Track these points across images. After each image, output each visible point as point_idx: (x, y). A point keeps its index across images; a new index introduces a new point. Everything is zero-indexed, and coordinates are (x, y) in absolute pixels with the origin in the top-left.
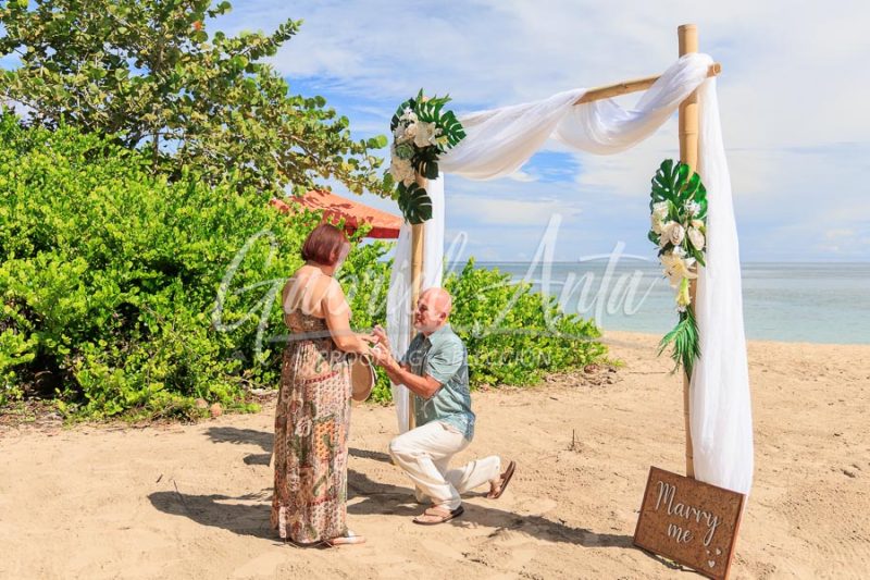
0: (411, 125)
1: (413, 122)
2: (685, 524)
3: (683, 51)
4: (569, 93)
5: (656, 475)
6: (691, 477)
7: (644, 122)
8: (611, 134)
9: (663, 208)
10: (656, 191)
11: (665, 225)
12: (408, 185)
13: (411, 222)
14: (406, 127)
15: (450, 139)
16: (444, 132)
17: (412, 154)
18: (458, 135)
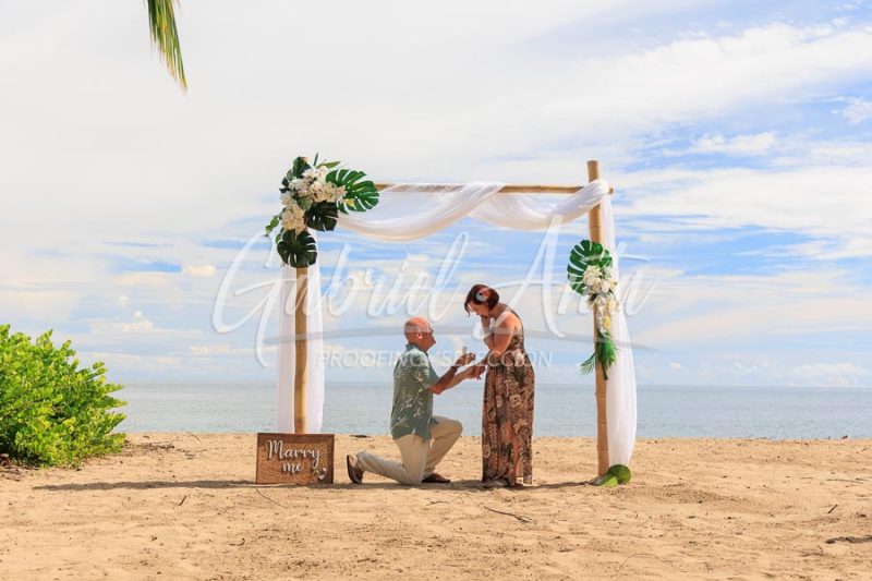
0: (315, 182)
1: (315, 179)
9: (597, 270)
11: (599, 280)
12: (298, 232)
13: (293, 265)
14: (311, 183)
15: (356, 202)
16: (349, 195)
17: (309, 207)
18: (369, 201)
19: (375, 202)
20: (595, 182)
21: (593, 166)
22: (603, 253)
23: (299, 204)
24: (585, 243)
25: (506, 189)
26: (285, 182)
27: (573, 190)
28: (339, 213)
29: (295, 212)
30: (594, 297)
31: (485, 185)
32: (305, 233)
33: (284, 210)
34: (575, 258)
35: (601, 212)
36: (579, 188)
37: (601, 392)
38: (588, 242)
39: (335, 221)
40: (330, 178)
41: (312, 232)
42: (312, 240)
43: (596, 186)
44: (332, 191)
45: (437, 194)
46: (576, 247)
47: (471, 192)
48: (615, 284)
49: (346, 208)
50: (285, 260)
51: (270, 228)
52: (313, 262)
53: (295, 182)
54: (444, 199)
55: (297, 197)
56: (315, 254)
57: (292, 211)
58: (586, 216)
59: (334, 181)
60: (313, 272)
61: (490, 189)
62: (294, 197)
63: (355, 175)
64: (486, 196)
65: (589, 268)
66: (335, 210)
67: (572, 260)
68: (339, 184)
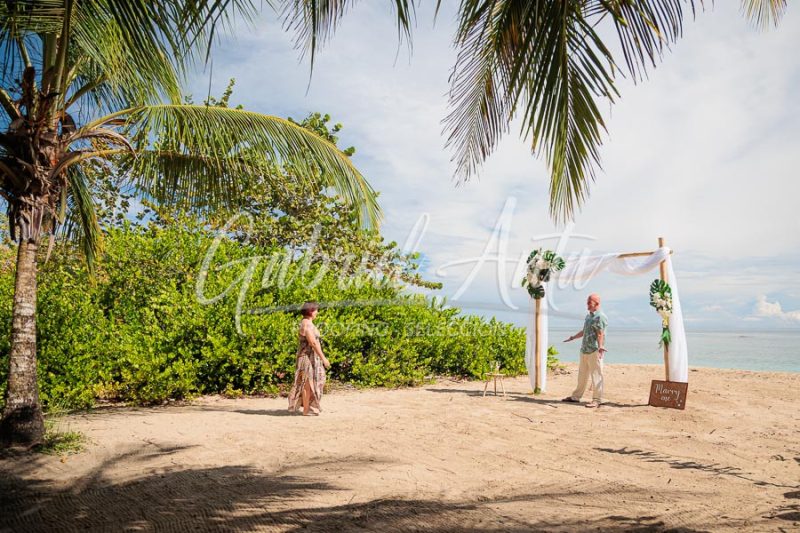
0: (539, 261)
2: (668, 395)
3: (661, 245)
4: (613, 254)
5: (654, 383)
6: (668, 381)
7: (648, 266)
8: (635, 270)
9: (658, 295)
10: (652, 289)
11: (661, 300)
12: (535, 283)
13: (535, 298)
14: (537, 261)
17: (538, 272)
18: (562, 266)
20: (662, 248)
21: (660, 239)
22: (666, 285)
23: (533, 271)
24: (656, 281)
25: (622, 256)
27: (651, 253)
28: (551, 273)
32: (538, 284)
33: (527, 275)
35: (665, 264)
36: (655, 252)
37: (666, 358)
38: (658, 280)
39: (549, 277)
41: (543, 283)
42: (542, 286)
43: (662, 250)
44: (546, 263)
46: (653, 283)
50: (531, 296)
51: (523, 284)
52: (543, 296)
53: (531, 262)
56: (544, 293)
58: (658, 267)
60: (543, 301)
61: (614, 257)
66: (549, 271)
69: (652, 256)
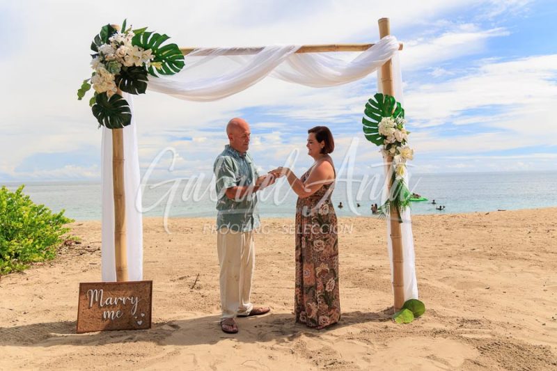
0: (122, 47)
1: (122, 44)
3: (384, 33)
11: (394, 130)
12: (110, 95)
13: (108, 126)
14: (118, 47)
15: (164, 65)
16: (157, 59)
17: (118, 71)
18: (177, 64)
19: (181, 65)
20: (387, 38)
21: (384, 23)
22: (396, 104)
23: (107, 69)
24: (378, 96)
25: (304, 49)
26: (94, 47)
27: (365, 47)
28: (149, 77)
29: (103, 75)
30: (389, 146)
31: (284, 45)
32: (117, 96)
33: (94, 74)
34: (369, 111)
35: (392, 67)
36: (371, 45)
38: (382, 94)
39: (146, 85)
40: (136, 41)
41: (126, 96)
42: (125, 103)
43: (388, 41)
44: (139, 54)
45: (240, 57)
46: (370, 100)
47: (271, 52)
48: (408, 133)
49: (156, 72)
50: (101, 123)
51: (81, 93)
52: (128, 123)
53: (104, 48)
54: (246, 60)
55: (104, 61)
56: (130, 116)
57: (101, 75)
59: (139, 45)
60: (129, 132)
61: (289, 49)
62: (102, 62)
63: (159, 38)
64: (285, 55)
65: (384, 119)
66: (145, 73)
67: (367, 112)
68: (146, 48)
69: (367, 53)
